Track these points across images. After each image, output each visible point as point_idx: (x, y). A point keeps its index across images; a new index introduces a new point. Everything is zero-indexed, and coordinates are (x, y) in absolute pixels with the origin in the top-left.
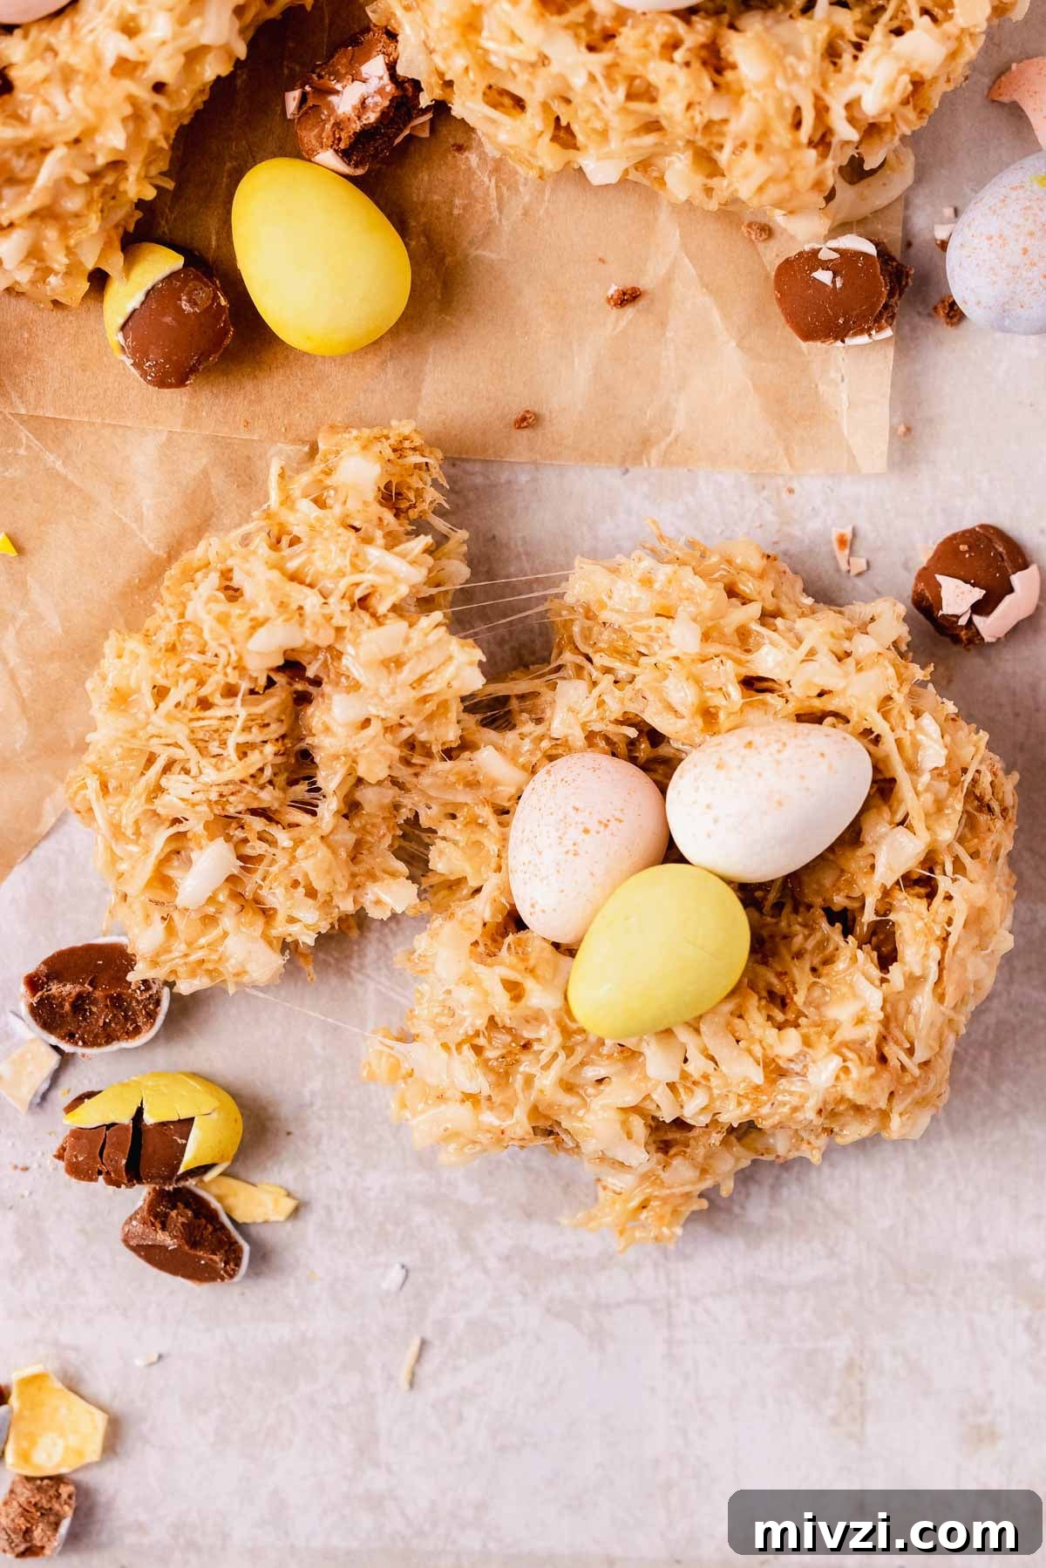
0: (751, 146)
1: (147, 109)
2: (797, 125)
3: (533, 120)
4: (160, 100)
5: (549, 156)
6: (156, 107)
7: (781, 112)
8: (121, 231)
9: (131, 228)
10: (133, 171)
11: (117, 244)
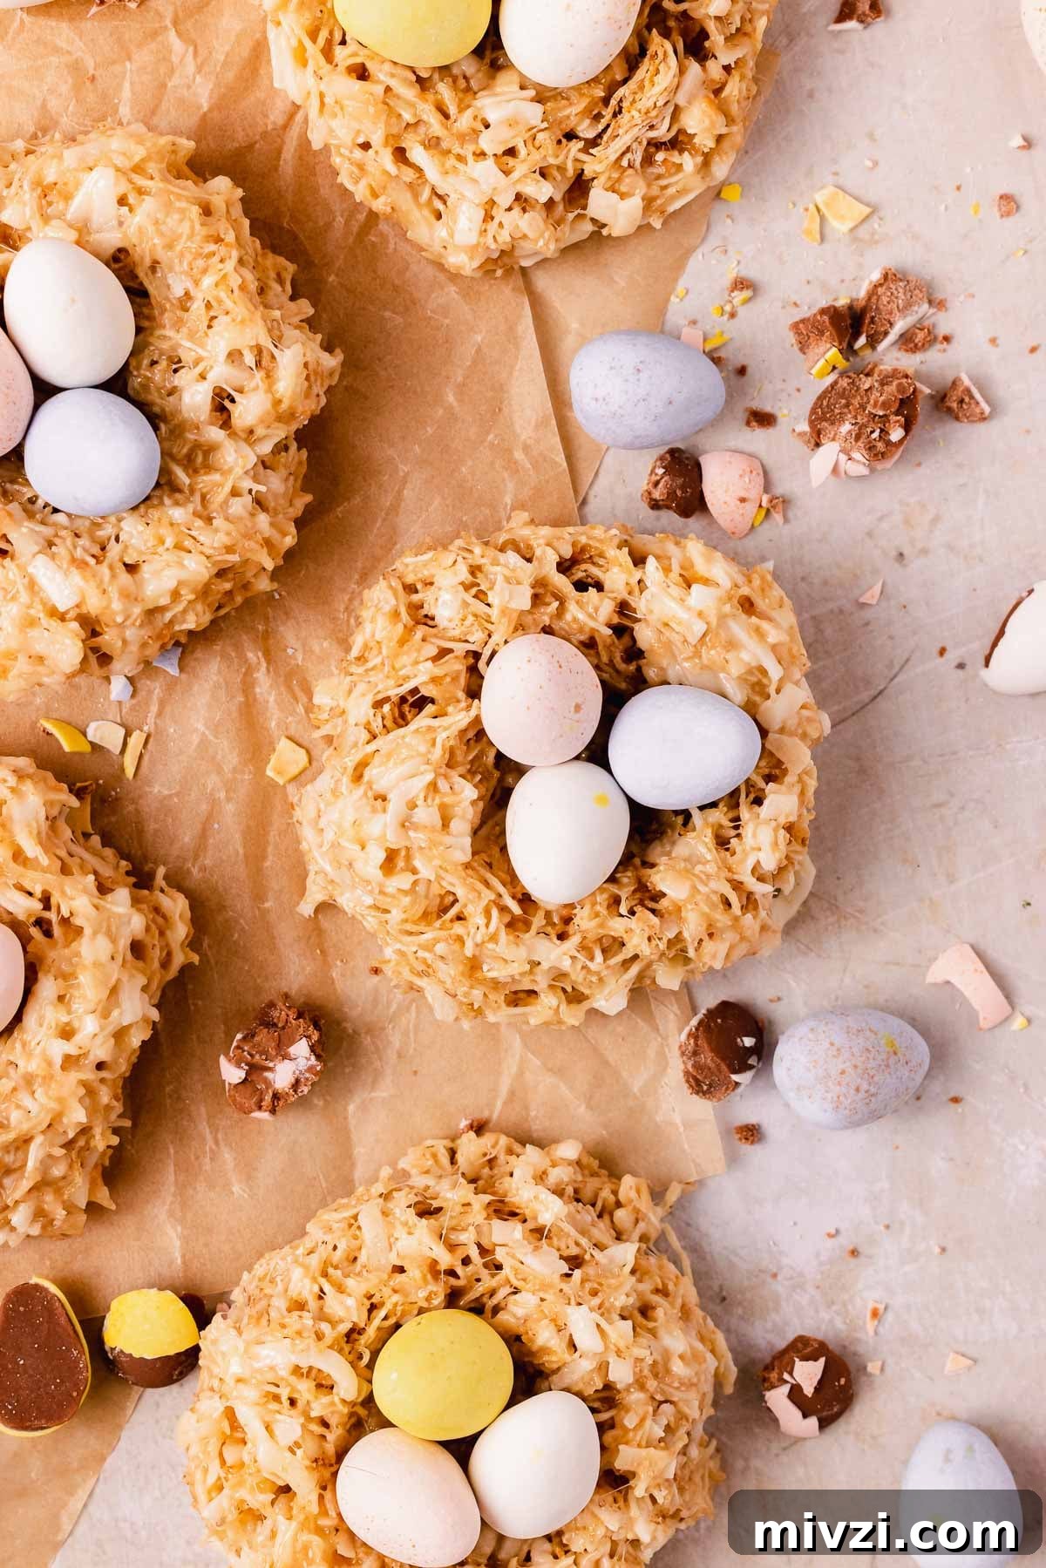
0: (706, 938)
1: (96, 1084)
2: (728, 904)
3: (549, 1001)
4: (104, 1074)
5: (572, 1016)
6: (102, 1081)
7: (713, 906)
8: (100, 1168)
9: (107, 1163)
10: (97, 1131)
11: (100, 1181)
